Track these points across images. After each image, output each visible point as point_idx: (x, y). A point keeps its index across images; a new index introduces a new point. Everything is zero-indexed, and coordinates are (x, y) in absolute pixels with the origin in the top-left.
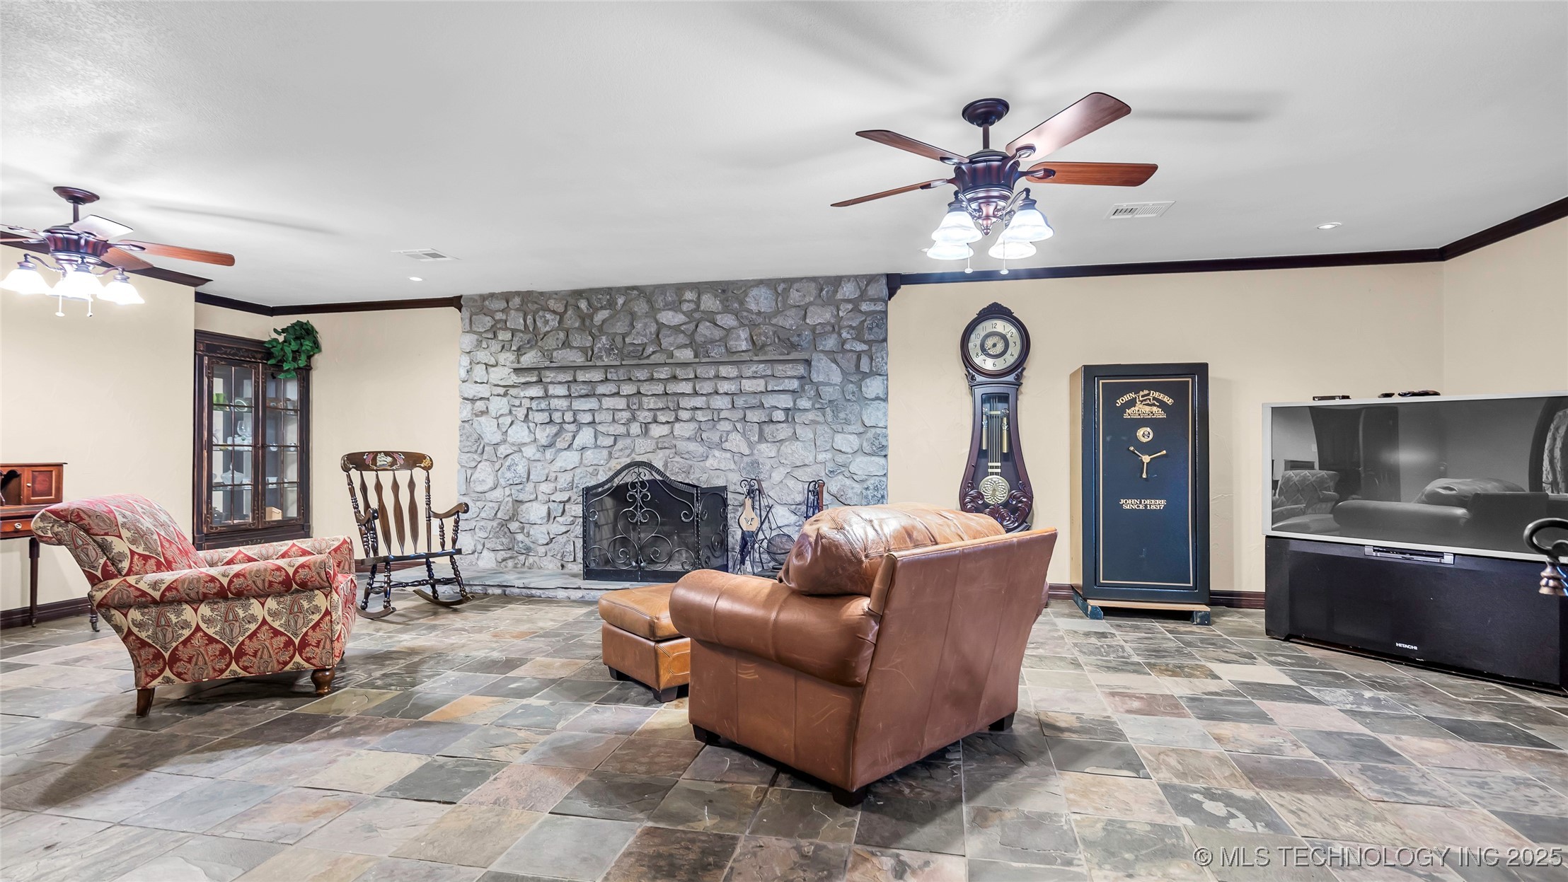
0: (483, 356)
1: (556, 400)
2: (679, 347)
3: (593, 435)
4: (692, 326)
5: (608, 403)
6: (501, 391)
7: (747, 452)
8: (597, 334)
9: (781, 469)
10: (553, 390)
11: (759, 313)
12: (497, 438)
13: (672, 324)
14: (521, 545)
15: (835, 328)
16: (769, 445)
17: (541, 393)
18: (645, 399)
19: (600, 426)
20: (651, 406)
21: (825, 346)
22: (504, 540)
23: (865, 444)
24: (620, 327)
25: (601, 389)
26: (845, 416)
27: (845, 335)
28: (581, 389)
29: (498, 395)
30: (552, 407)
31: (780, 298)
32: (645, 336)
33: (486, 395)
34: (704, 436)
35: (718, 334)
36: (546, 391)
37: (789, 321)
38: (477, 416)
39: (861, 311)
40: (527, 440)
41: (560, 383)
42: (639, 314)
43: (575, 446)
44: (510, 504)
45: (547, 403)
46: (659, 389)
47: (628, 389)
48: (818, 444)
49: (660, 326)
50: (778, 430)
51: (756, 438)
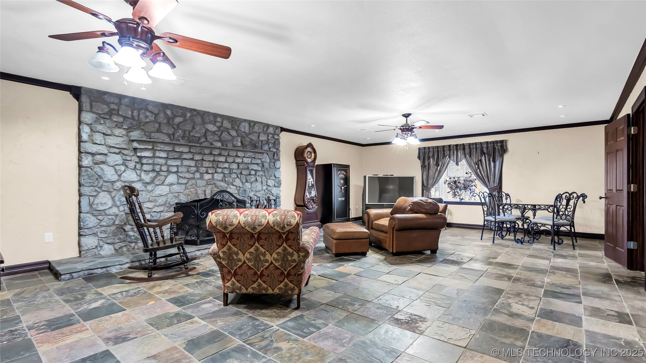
0: (100, 128)
1: (158, 159)
2: (215, 141)
3: (177, 178)
4: (220, 133)
5: (186, 163)
6: (117, 151)
7: (242, 186)
8: (176, 128)
9: (252, 192)
10: (158, 154)
11: (244, 132)
12: (116, 177)
13: (212, 130)
14: (133, 238)
15: (267, 142)
16: (248, 183)
17: (151, 155)
18: (204, 162)
19: (180, 173)
20: (207, 166)
21: (265, 148)
22: (121, 236)
23: (276, 183)
24: (188, 127)
25: (185, 156)
26: (270, 174)
27: (270, 146)
28: (175, 155)
29: (115, 153)
30: (155, 162)
31: (251, 128)
32: (200, 133)
33: (106, 152)
34: (226, 179)
35: (230, 138)
36: (154, 154)
37: (254, 137)
38: (96, 164)
39: (274, 138)
40: (136, 179)
41: (165, 151)
42: (197, 123)
43: (166, 183)
44: (124, 216)
45: (153, 160)
46: (212, 158)
47: (197, 157)
48: (263, 183)
49: (207, 130)
50: (251, 178)
51: (245, 181)
